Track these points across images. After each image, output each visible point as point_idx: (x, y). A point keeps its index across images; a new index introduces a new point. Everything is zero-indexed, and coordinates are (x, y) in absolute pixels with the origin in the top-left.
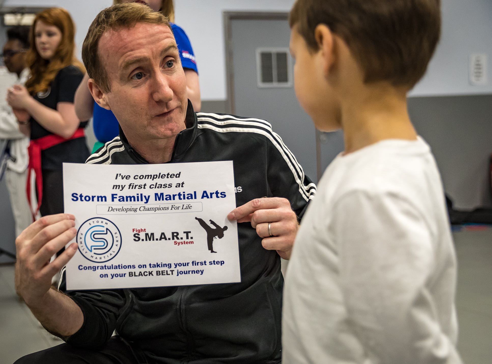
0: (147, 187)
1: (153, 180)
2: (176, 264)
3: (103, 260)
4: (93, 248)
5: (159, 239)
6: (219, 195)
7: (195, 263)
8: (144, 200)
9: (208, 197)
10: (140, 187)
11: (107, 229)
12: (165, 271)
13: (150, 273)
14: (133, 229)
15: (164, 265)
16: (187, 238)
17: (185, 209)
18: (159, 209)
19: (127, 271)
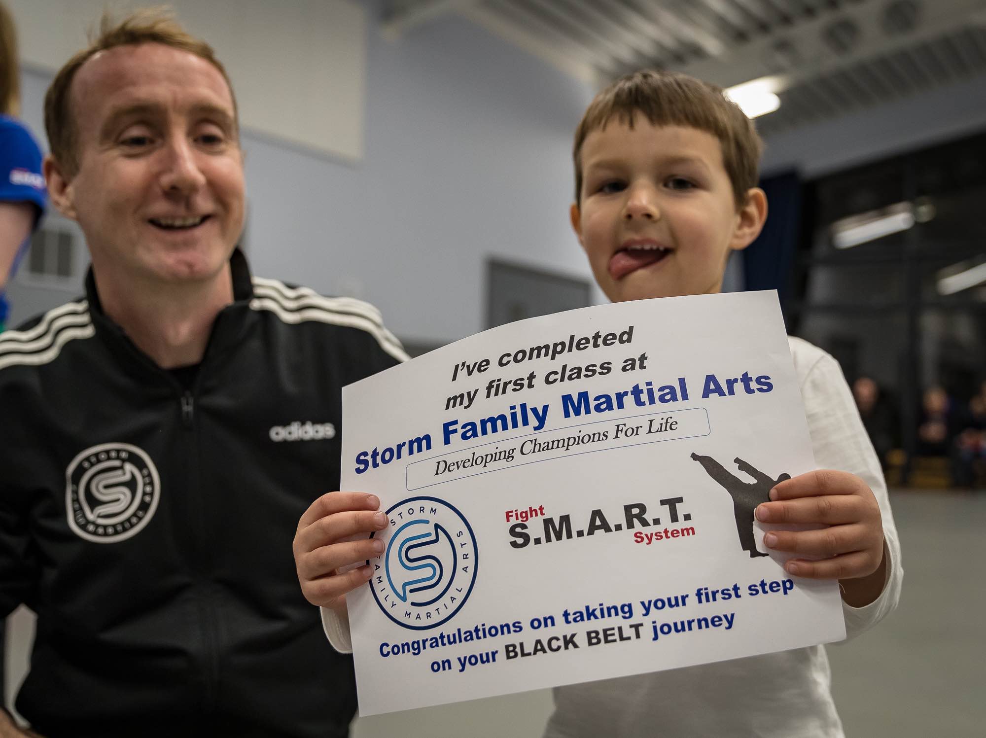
0: (539, 381)
1: (553, 358)
2: (647, 605)
3: (435, 619)
4: (408, 588)
5: (586, 533)
6: (753, 385)
7: (707, 594)
8: (533, 421)
9: (722, 394)
10: (518, 385)
11: (437, 526)
12: (613, 629)
13: (569, 641)
14: (507, 513)
15: (609, 609)
16: (674, 518)
17: (657, 431)
18: (579, 440)
19: (498, 643)
